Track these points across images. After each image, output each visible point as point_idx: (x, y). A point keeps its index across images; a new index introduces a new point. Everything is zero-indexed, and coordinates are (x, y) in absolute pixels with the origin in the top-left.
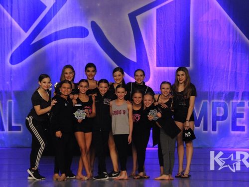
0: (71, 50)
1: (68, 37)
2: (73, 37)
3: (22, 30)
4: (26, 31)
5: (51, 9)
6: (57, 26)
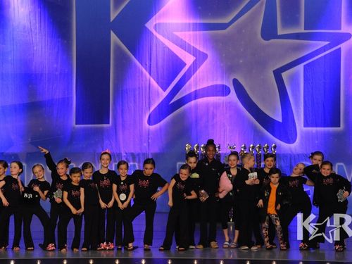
0: (211, 109)
1: (208, 96)
2: (214, 96)
4: (165, 90)
5: (190, 67)
6: (196, 84)
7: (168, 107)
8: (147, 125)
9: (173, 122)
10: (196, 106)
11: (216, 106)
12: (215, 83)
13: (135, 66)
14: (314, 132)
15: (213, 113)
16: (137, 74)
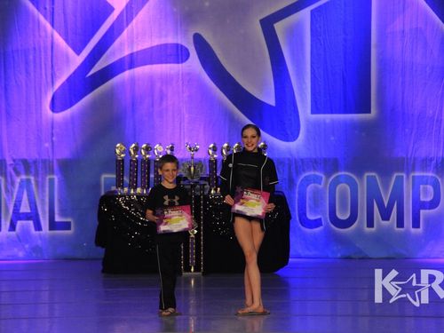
0: (158, 85)
1: (152, 63)
2: (162, 62)
3: (71, 51)
4: (78, 52)
5: (122, 13)
6: (132, 43)
7: (84, 82)
8: (50, 112)
9: (94, 106)
10: (133, 80)
11: (167, 80)
12: (163, 41)
13: (27, 11)
14: (328, 121)
15: (161, 91)
16: (31, 26)
